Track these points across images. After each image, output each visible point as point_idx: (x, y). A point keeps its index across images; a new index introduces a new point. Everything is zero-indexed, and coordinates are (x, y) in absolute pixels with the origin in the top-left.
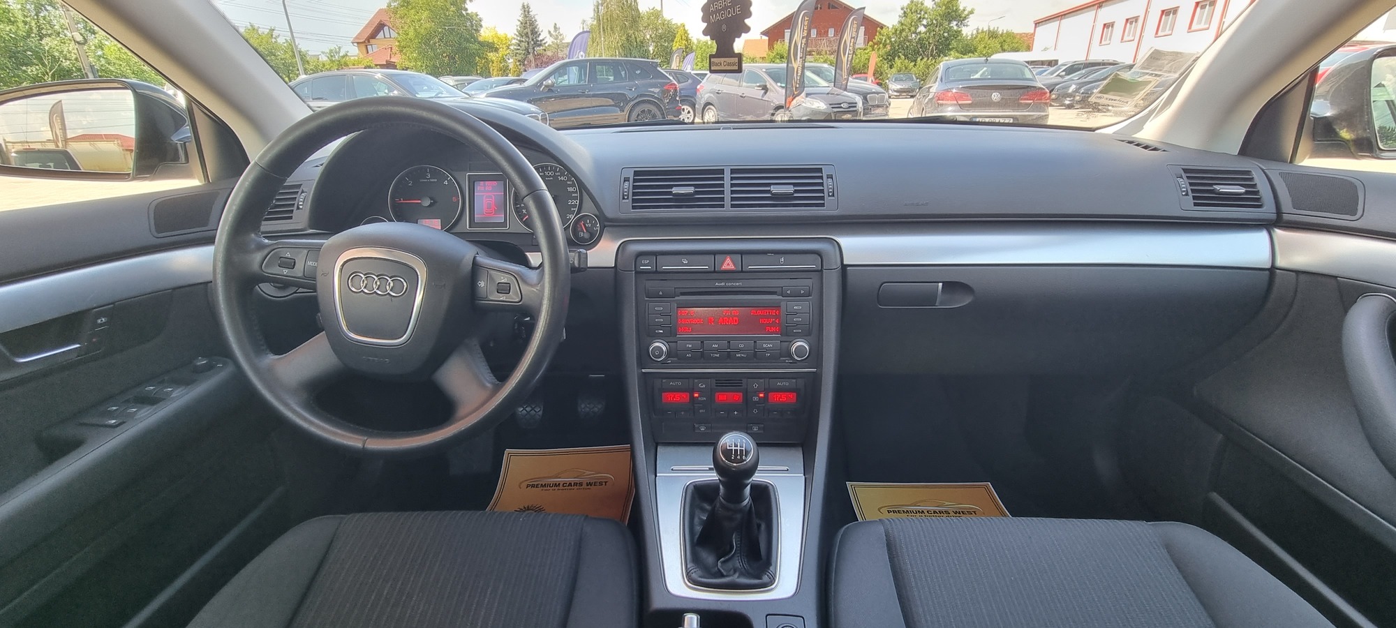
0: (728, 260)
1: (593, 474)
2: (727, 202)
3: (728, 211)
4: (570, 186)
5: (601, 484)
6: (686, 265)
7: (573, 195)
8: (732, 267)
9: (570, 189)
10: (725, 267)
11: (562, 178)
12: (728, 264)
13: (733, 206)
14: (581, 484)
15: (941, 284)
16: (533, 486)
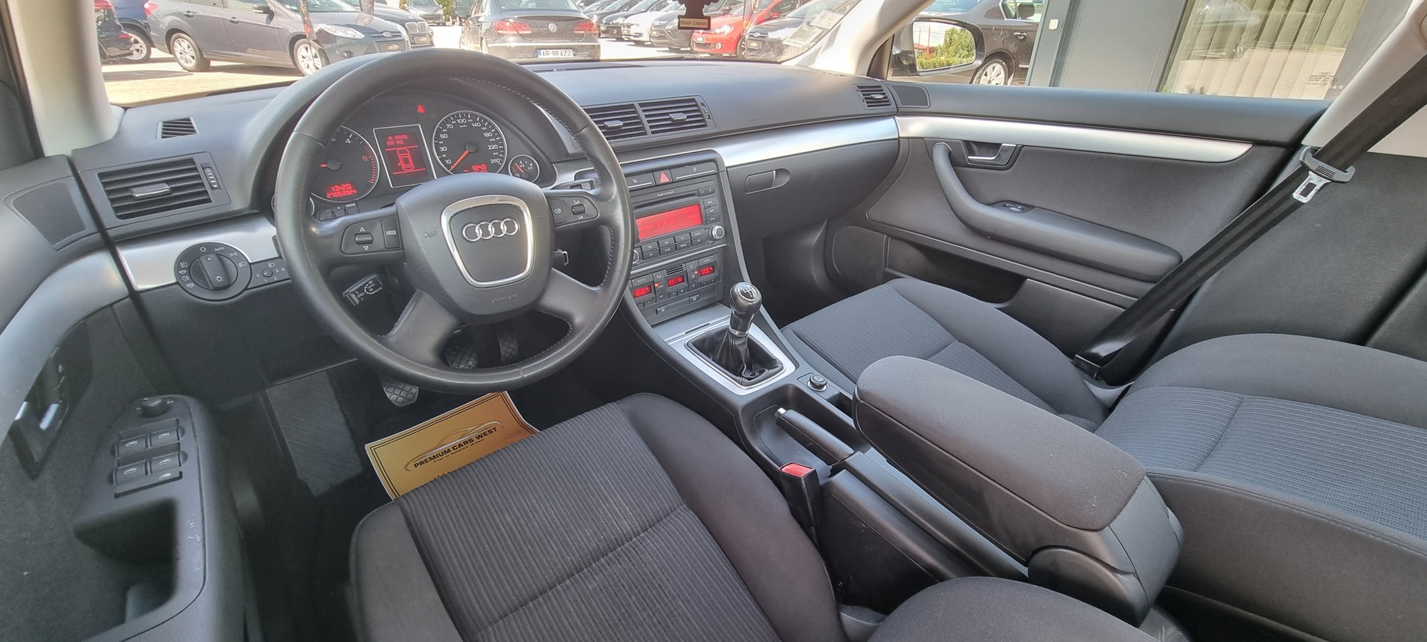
0: (663, 175)
1: (476, 428)
2: (649, 131)
3: (650, 138)
4: (485, 131)
5: (490, 432)
6: (636, 184)
7: (491, 140)
8: (667, 180)
9: (487, 135)
10: (663, 181)
11: (476, 125)
12: (664, 178)
13: (653, 133)
14: (471, 440)
15: (774, 172)
16: (421, 463)
